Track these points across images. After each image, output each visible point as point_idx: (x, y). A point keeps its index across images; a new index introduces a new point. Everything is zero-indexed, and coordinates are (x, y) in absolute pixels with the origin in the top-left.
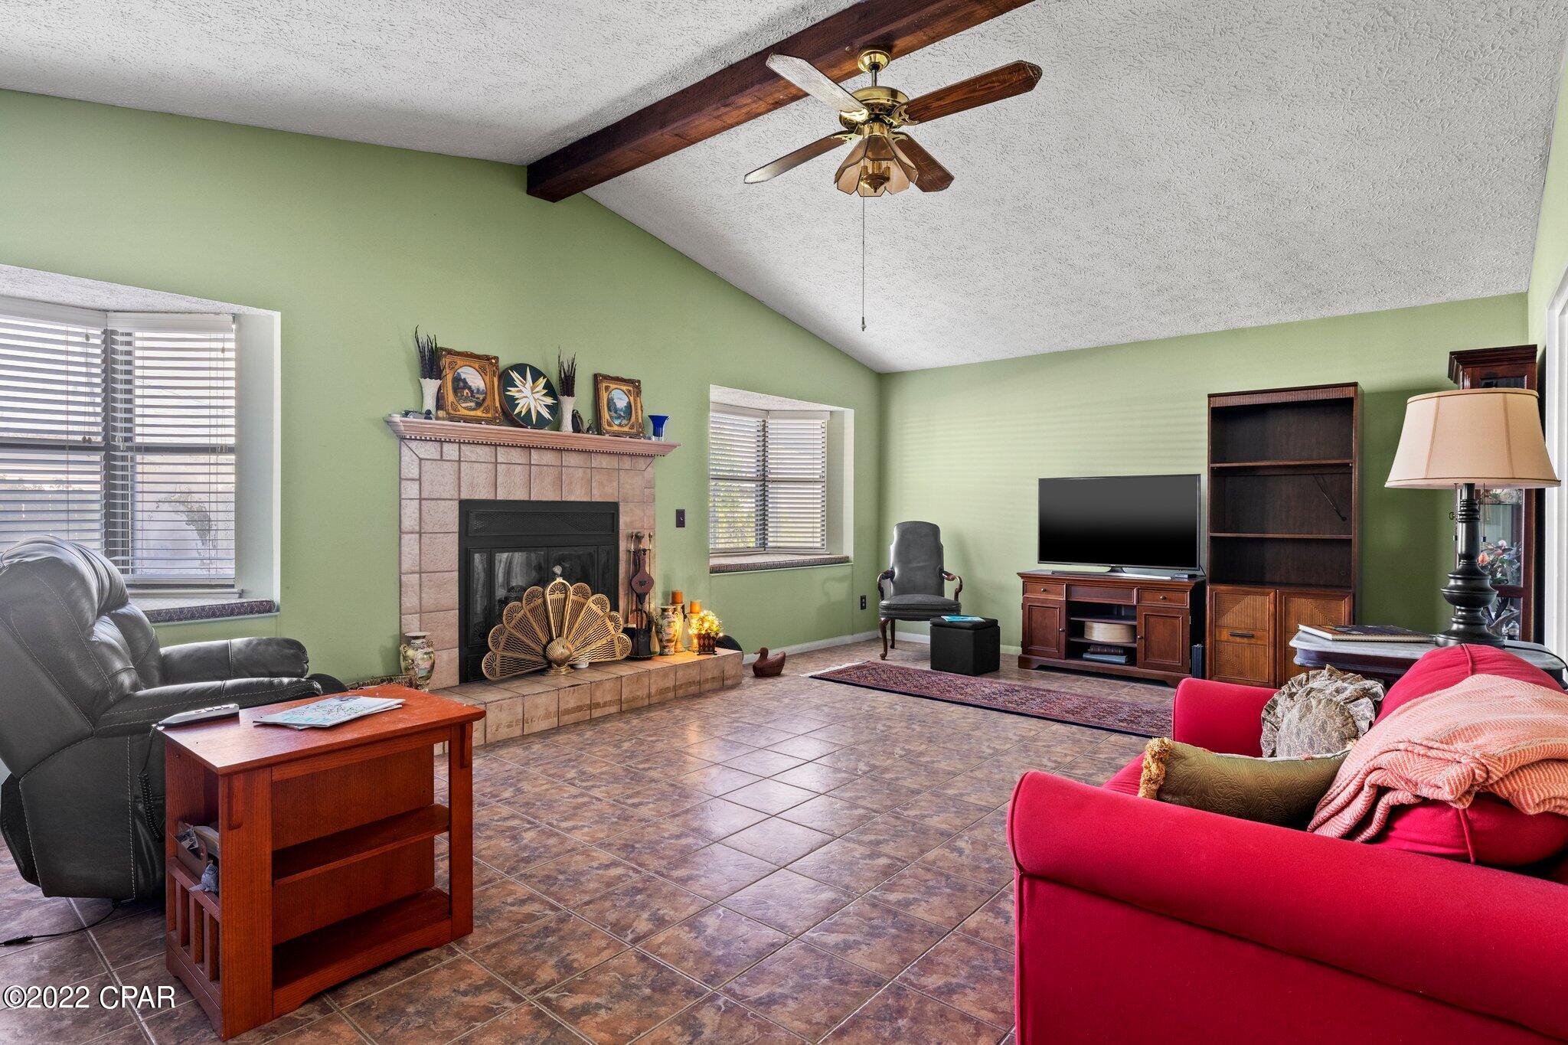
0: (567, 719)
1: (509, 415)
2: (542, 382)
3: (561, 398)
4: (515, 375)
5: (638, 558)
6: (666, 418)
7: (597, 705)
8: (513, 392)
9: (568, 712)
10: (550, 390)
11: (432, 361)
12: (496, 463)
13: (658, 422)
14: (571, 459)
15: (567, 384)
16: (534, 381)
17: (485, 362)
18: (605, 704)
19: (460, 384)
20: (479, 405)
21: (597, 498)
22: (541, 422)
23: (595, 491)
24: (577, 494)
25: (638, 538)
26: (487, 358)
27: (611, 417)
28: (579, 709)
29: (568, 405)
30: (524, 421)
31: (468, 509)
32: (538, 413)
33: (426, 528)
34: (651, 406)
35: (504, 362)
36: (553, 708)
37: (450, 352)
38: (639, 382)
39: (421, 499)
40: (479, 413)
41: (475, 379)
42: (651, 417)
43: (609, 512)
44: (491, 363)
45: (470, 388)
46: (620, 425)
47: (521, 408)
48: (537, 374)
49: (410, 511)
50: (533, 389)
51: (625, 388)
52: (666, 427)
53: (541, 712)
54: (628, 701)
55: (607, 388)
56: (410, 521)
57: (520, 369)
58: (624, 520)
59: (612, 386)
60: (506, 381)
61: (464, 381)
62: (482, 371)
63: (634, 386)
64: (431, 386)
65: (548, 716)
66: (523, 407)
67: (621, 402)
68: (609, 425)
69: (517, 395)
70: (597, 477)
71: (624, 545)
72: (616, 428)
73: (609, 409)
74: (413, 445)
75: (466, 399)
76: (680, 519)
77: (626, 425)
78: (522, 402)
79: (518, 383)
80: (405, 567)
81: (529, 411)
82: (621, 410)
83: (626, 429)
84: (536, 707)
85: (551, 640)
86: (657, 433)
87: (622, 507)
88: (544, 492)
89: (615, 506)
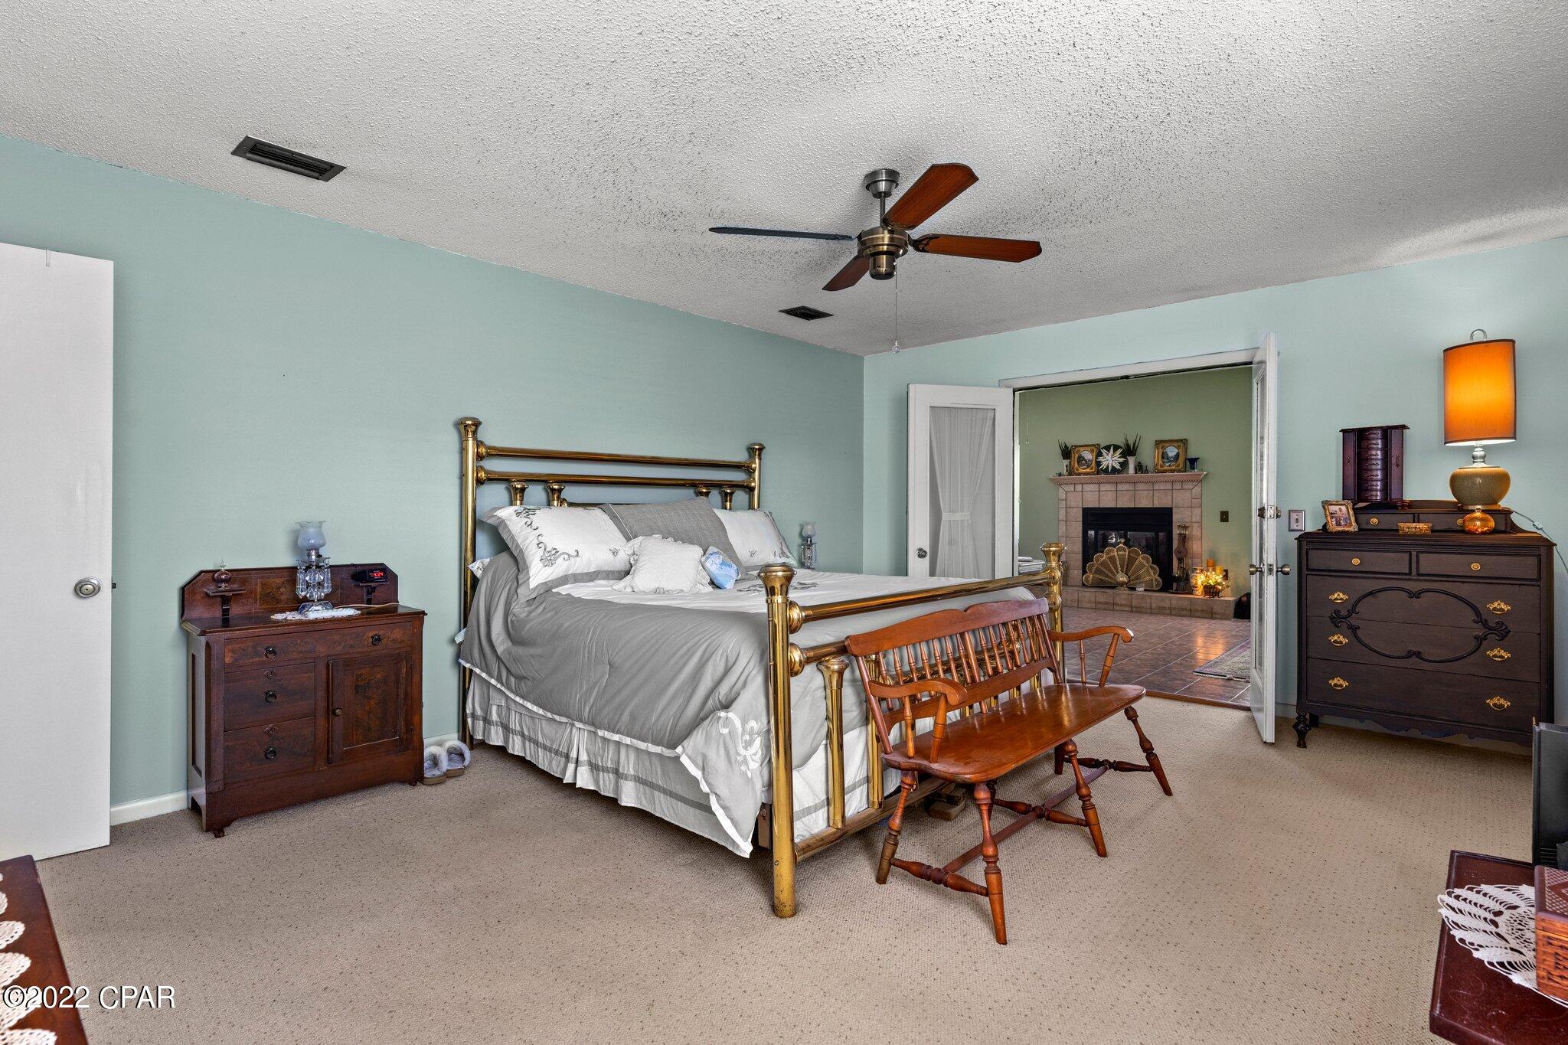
0: (1099, 606)
1: (1100, 470)
2: (1119, 451)
3: (1128, 458)
4: (1104, 451)
5: (1183, 538)
6: (1200, 458)
7: (1117, 604)
8: (1100, 459)
9: (1101, 603)
10: (1123, 455)
11: (1066, 453)
12: (1099, 491)
13: (1194, 461)
14: (1141, 486)
15: (1133, 449)
16: (1115, 451)
18: (1121, 605)
19: (1081, 459)
20: (1088, 466)
21: (1157, 505)
22: (1114, 471)
23: (1157, 502)
24: (1144, 502)
25: (1185, 527)
27: (1163, 462)
28: (1106, 603)
29: (1131, 461)
30: (1106, 471)
31: (1087, 512)
32: (1113, 467)
33: (1068, 519)
34: (1192, 454)
35: (1101, 447)
36: (1093, 599)
37: (1076, 446)
38: (1186, 440)
39: (1066, 507)
40: (1088, 470)
41: (1088, 455)
42: (1189, 458)
43: (1167, 512)
45: (1085, 460)
46: (1170, 466)
47: (1104, 466)
48: (1116, 448)
49: (1062, 512)
50: (1112, 455)
51: (1176, 445)
52: (1198, 464)
54: (1136, 607)
56: (1062, 516)
57: (1107, 448)
58: (1175, 517)
62: (1092, 451)
63: (1183, 443)
64: (1066, 462)
65: (1090, 602)
67: (1172, 452)
68: (1162, 467)
69: (1102, 460)
70: (1156, 494)
71: (1176, 532)
72: (1166, 468)
73: (1163, 458)
74: (1062, 486)
75: (1084, 465)
76: (1224, 517)
78: (1104, 463)
80: (1060, 534)
81: (1108, 466)
83: (1174, 467)
84: (1084, 596)
85: (1118, 573)
86: (1193, 467)
87: (1174, 510)
88: (1125, 502)
89: (1171, 509)
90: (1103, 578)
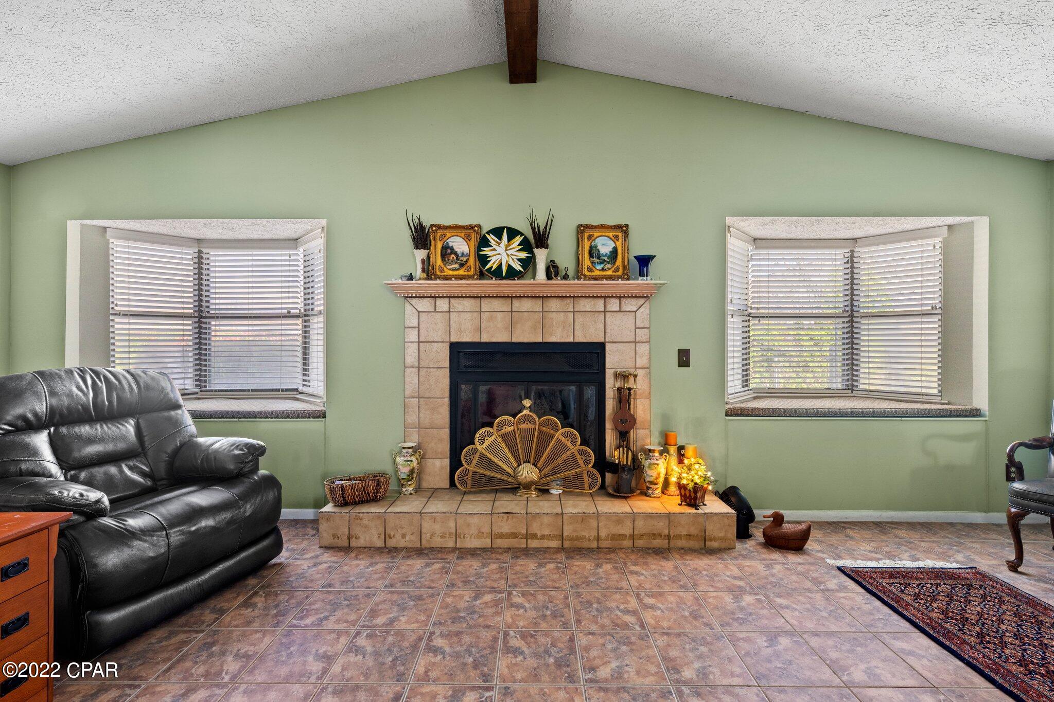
0: (500, 543)
1: (484, 270)
2: (518, 239)
3: (536, 251)
4: (491, 238)
5: (625, 397)
6: (654, 257)
7: (534, 536)
8: (486, 251)
9: (502, 536)
10: (526, 245)
11: (421, 236)
12: (481, 311)
13: (644, 261)
14: (554, 304)
15: (541, 239)
16: (510, 240)
17: (468, 230)
18: (543, 537)
19: (447, 251)
20: (462, 265)
21: (580, 338)
22: (512, 274)
23: (577, 333)
24: (559, 334)
25: (624, 377)
26: (472, 227)
27: (593, 263)
28: (514, 535)
29: (541, 256)
30: (497, 273)
31: (456, 349)
32: (509, 267)
33: (423, 364)
34: (638, 248)
36: (487, 530)
37: (439, 227)
38: (627, 226)
39: (419, 342)
40: (461, 272)
41: (460, 245)
42: (636, 257)
43: (596, 351)
44: (475, 231)
45: (456, 254)
46: (603, 270)
47: (493, 264)
48: (513, 233)
49: (412, 350)
50: (507, 247)
51: (610, 234)
52: (652, 265)
53: (473, 531)
54: (571, 539)
55: (590, 237)
56: (411, 359)
57: (498, 232)
58: (610, 360)
59: (596, 234)
60: (484, 242)
61: (452, 248)
62: (467, 238)
63: (623, 229)
64: (421, 254)
65: (480, 535)
66: (494, 263)
67: (605, 246)
68: (590, 270)
69: (489, 253)
70: (580, 319)
72: (597, 273)
73: (591, 256)
74: (413, 301)
75: (452, 262)
76: (684, 360)
77: (609, 269)
78: (493, 259)
79: (492, 243)
80: (407, 393)
81: (500, 266)
82: (606, 255)
83: (610, 273)
84: (469, 525)
85: (520, 464)
86: (642, 273)
87: (608, 347)
88: (526, 335)
89: (601, 346)
90: (493, 474)
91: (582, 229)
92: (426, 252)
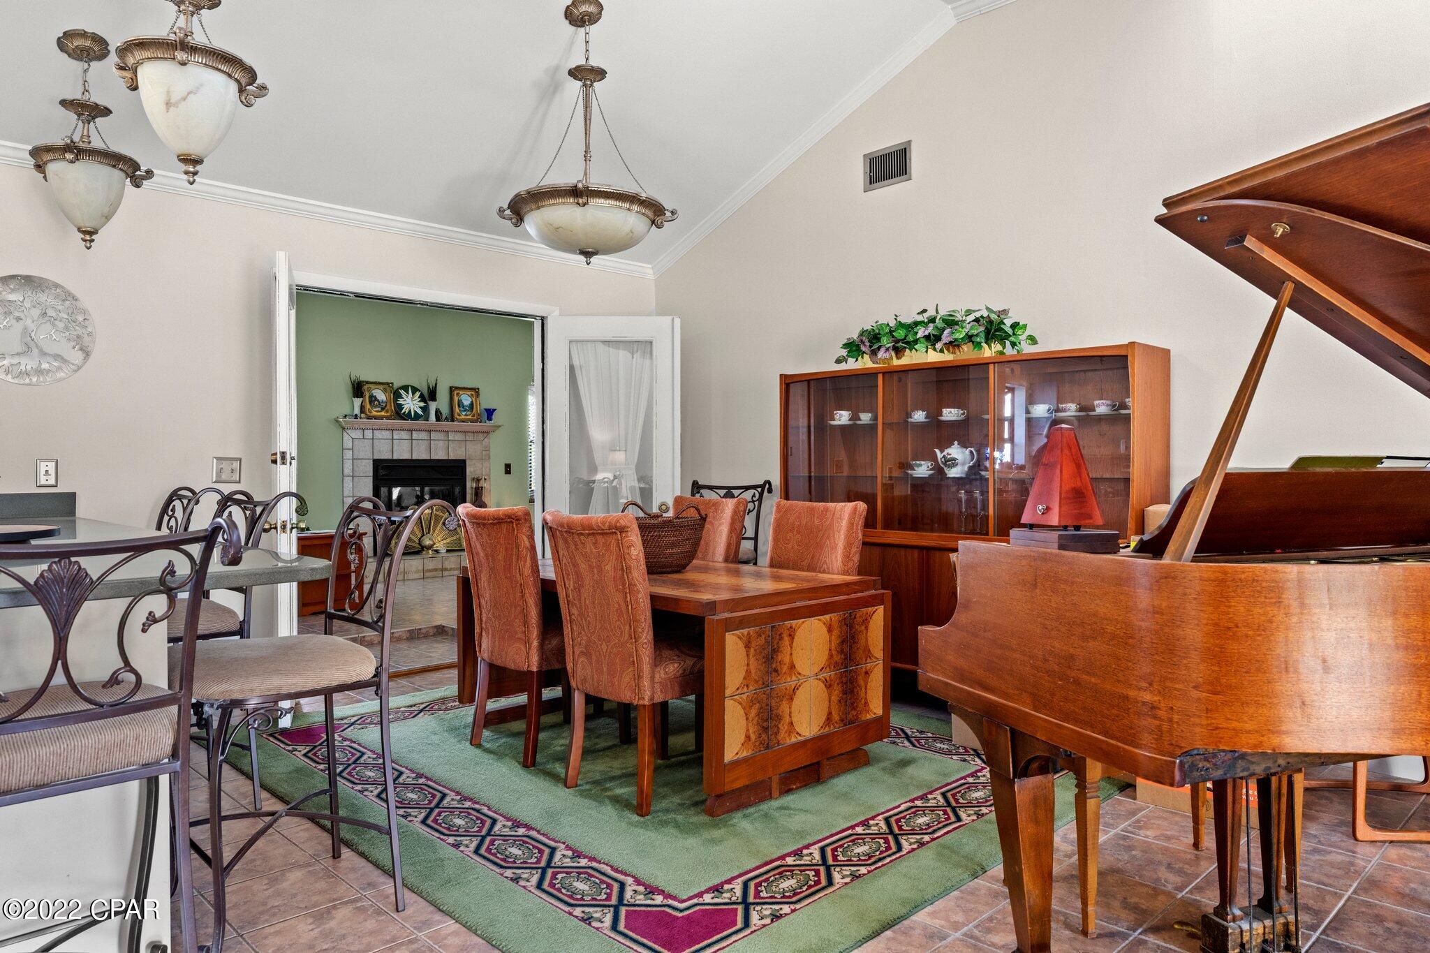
1: (399, 413)
2: (418, 394)
3: (429, 402)
4: (402, 392)
5: (478, 492)
6: (494, 410)
7: (446, 569)
8: (401, 401)
9: (429, 571)
10: (422, 398)
11: (358, 389)
12: (393, 439)
13: (490, 413)
14: (439, 436)
15: (432, 395)
16: (413, 394)
17: (386, 386)
18: (451, 569)
19: (373, 399)
20: (383, 409)
21: (452, 457)
22: (417, 417)
23: (451, 454)
24: (439, 454)
25: (478, 480)
26: (388, 384)
27: (460, 411)
28: (436, 570)
29: (433, 406)
30: (408, 416)
31: (378, 464)
32: (415, 412)
33: (356, 474)
34: (485, 402)
35: (396, 386)
36: (421, 568)
37: (368, 382)
38: (478, 389)
39: (353, 459)
40: (383, 413)
41: (381, 395)
42: (486, 410)
43: (459, 465)
44: (389, 386)
45: (378, 401)
46: (466, 415)
47: (405, 410)
48: (415, 390)
49: (348, 465)
50: (412, 398)
51: (469, 393)
52: (495, 416)
53: (414, 569)
55: (458, 394)
56: (348, 471)
57: (405, 388)
58: (469, 470)
59: (462, 392)
60: (397, 395)
61: (375, 397)
62: (385, 391)
63: (476, 391)
64: (358, 402)
65: (417, 571)
66: (407, 409)
67: (467, 401)
68: (459, 415)
69: (403, 403)
70: (451, 445)
71: (470, 485)
72: (463, 417)
73: (459, 406)
74: (349, 431)
75: (376, 407)
76: (508, 470)
77: (469, 415)
78: (406, 407)
79: (404, 396)
80: (345, 494)
81: (410, 411)
82: (467, 406)
83: (470, 417)
85: (424, 535)
86: (489, 418)
87: (468, 462)
88: (420, 454)
89: (464, 461)
91: (452, 389)
92: (361, 399)
